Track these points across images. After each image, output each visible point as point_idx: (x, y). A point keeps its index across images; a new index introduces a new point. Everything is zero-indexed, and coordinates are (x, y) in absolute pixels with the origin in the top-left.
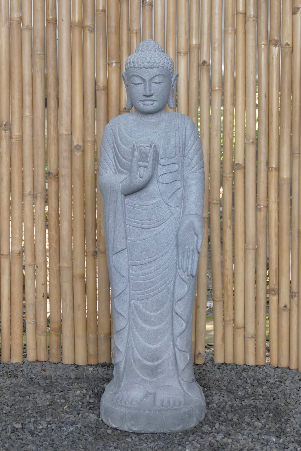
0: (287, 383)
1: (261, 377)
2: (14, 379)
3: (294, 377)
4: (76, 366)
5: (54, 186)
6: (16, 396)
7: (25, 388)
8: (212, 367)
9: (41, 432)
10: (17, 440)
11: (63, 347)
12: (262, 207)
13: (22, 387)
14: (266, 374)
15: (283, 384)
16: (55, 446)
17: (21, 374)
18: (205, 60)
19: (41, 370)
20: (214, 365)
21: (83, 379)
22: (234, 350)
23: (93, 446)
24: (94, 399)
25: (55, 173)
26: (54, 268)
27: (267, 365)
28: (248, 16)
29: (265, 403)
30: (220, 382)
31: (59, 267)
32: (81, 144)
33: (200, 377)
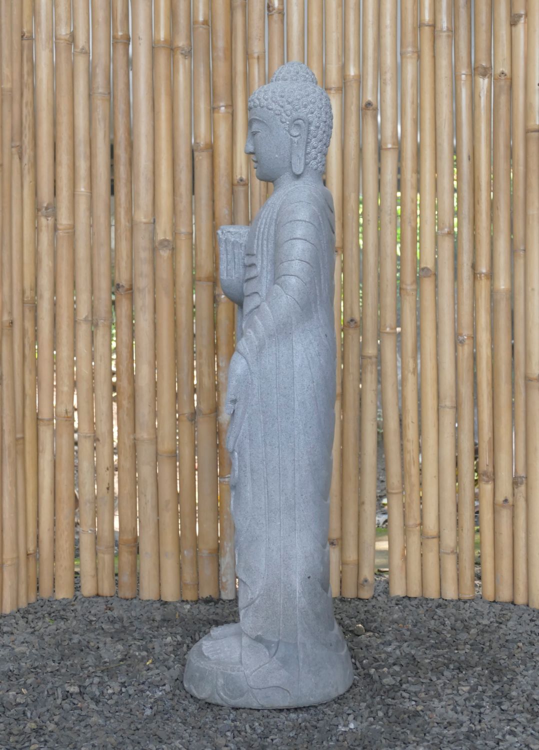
0: (511, 624)
1: (468, 616)
2: (62, 623)
3: (521, 615)
4: (162, 602)
5: (126, 308)
7: (80, 636)
8: (386, 601)
9: (112, 698)
10: (72, 710)
11: (141, 574)
12: (466, 337)
13: (74, 633)
14: (475, 611)
15: (503, 626)
17: (73, 614)
18: (369, 101)
19: (106, 609)
20: (390, 599)
21: (176, 621)
22: (422, 575)
23: (197, 719)
25: (127, 287)
26: (126, 441)
27: (476, 599)
28: (440, 29)
29: (475, 655)
30: (400, 625)
31: (135, 439)
32: (169, 238)
33: (367, 617)
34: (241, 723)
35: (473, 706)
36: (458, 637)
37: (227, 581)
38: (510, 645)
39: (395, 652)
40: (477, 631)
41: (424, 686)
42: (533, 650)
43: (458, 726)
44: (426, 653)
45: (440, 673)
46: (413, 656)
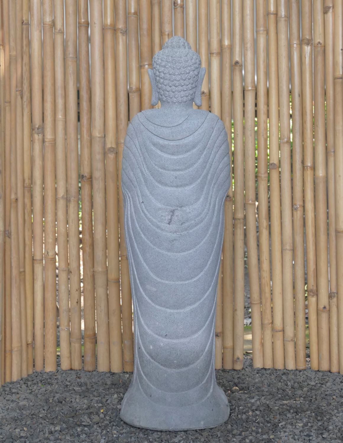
0: (328, 384)
1: (302, 380)
2: (49, 387)
3: (335, 379)
4: (111, 373)
5: (87, 189)
8: (251, 371)
10: (55, 440)
11: (98, 355)
12: (298, 206)
13: (57, 393)
14: (306, 377)
15: (324, 386)
17: (56, 381)
18: (237, 61)
19: (76, 378)
20: (253, 370)
21: (120, 385)
22: (273, 355)
25: (88, 177)
26: (89, 273)
27: (307, 369)
28: (280, 16)
29: (306, 404)
31: (94, 271)
32: (114, 146)
33: (239, 381)
35: (305, 436)
36: (296, 393)
38: (328, 398)
39: (256, 403)
40: (307, 389)
44: (276, 403)
45: (285, 415)
46: (268, 405)
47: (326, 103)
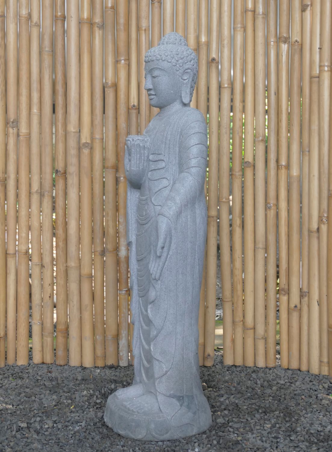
0: (298, 383)
1: (271, 378)
2: (20, 381)
3: (304, 378)
4: (82, 368)
5: (62, 184)
6: (22, 397)
7: (30, 390)
8: (221, 368)
9: (47, 431)
10: (22, 439)
11: (70, 350)
12: (272, 205)
13: (27, 388)
14: (276, 375)
15: (293, 385)
16: (61, 444)
17: (27, 375)
18: (213, 57)
19: (47, 372)
20: (224, 367)
21: (90, 380)
22: (244, 351)
23: (100, 445)
24: (102, 400)
25: (62, 172)
26: (61, 268)
27: (277, 367)
28: (258, 13)
29: (275, 403)
30: (229, 384)
31: (67, 266)
32: (89, 141)
33: (209, 379)
34: (127, 448)
35: (273, 437)
36: (265, 391)
37: (123, 355)
38: (297, 397)
39: (225, 401)
40: (276, 388)
41: (242, 424)
42: (311, 401)
43: (263, 450)
44: (244, 402)
45: (253, 415)
46: (237, 404)
47: (301, 99)
